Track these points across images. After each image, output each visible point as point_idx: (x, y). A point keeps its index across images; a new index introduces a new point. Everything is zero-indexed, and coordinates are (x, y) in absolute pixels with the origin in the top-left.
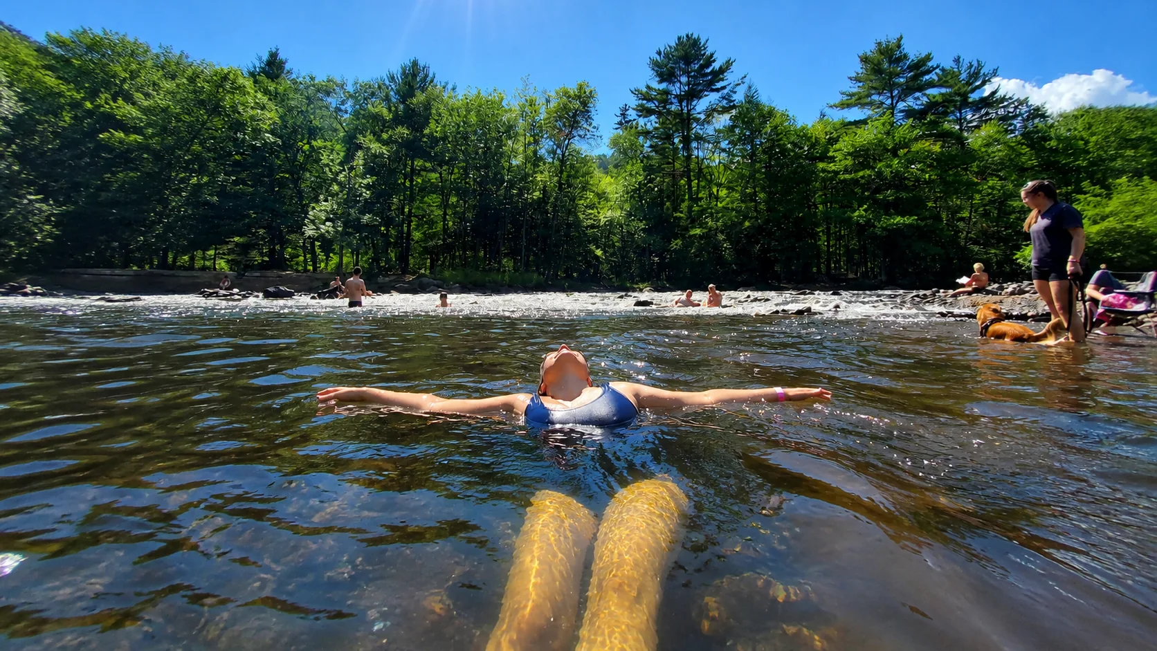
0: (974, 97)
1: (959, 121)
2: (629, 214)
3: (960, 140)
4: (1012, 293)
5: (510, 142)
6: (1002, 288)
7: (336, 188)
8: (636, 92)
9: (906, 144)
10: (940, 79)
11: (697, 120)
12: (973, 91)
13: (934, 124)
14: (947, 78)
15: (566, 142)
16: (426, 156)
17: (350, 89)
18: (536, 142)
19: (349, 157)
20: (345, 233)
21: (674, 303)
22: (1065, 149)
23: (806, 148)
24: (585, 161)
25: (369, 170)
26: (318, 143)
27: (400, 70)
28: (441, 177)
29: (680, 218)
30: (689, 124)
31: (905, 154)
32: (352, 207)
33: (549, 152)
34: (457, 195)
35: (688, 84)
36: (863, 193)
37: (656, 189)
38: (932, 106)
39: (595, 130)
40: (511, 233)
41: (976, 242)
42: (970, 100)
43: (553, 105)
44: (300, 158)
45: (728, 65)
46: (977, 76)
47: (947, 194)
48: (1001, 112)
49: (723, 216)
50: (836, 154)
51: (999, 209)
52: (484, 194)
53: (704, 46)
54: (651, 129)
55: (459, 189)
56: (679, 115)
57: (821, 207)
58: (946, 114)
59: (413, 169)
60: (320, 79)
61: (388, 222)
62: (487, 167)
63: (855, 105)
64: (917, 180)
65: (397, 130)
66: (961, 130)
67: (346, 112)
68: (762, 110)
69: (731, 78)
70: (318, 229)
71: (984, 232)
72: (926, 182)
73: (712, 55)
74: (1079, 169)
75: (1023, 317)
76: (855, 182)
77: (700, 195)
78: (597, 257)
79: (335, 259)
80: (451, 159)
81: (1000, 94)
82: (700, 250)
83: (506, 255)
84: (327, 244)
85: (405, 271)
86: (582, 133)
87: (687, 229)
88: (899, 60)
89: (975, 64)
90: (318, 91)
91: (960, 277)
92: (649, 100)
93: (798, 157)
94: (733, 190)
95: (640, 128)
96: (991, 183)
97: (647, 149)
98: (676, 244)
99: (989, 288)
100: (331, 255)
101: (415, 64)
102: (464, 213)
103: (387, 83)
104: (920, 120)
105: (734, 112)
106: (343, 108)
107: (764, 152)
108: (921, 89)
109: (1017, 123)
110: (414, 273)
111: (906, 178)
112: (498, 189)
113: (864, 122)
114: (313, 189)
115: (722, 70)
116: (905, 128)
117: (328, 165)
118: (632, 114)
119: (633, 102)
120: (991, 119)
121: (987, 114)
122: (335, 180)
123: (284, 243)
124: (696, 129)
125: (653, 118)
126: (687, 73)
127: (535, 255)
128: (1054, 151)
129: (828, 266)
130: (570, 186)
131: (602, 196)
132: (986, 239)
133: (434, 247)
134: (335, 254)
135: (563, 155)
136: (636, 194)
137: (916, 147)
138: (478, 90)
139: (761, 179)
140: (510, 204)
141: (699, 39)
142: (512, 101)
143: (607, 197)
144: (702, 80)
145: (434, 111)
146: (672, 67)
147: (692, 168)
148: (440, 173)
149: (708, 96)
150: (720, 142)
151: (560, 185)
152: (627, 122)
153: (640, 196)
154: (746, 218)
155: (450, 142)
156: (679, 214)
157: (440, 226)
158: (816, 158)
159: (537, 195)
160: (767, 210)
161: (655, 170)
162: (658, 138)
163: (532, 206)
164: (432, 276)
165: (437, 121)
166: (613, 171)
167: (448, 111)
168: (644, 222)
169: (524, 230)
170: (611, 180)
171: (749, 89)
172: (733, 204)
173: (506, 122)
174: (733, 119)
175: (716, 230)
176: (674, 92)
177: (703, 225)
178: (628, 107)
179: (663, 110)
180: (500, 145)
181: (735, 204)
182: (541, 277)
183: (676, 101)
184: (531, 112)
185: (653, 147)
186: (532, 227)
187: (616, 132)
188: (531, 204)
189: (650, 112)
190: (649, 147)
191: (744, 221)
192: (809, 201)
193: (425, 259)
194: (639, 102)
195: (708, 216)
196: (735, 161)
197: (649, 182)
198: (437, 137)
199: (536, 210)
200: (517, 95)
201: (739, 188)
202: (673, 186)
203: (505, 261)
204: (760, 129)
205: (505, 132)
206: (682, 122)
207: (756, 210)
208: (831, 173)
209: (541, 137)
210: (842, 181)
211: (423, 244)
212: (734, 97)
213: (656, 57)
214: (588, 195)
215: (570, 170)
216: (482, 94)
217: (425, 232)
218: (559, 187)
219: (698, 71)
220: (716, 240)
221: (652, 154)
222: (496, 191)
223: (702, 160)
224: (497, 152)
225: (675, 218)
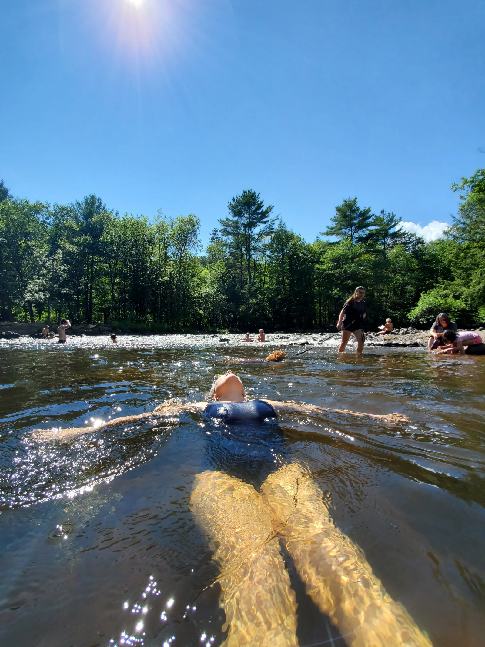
0: (391, 231)
1: (384, 244)
2: (218, 291)
3: (383, 253)
4: (403, 334)
5: (151, 247)
6: (399, 331)
7: (45, 271)
8: (222, 222)
9: (358, 256)
10: (374, 222)
11: (254, 239)
12: (390, 229)
13: (371, 245)
14: (378, 221)
15: (183, 249)
16: (101, 254)
17: (52, 209)
18: (166, 248)
19: (51, 253)
20: (51, 299)
22: (432, 260)
23: (309, 257)
24: (194, 259)
25: (65, 261)
26: (31, 243)
27: (84, 200)
28: (110, 267)
29: (245, 294)
30: (250, 241)
31: (357, 261)
32: (55, 283)
33: (174, 254)
34: (120, 277)
35: (249, 218)
36: (337, 281)
37: (232, 277)
38: (371, 236)
39: (198, 242)
40: (151, 301)
41: (390, 308)
42: (389, 233)
43: (176, 226)
44: (20, 251)
45: (270, 209)
46: (392, 221)
47: (377, 283)
48: (403, 240)
49: (267, 293)
50: (324, 260)
51: (401, 291)
52: (136, 278)
53: (257, 197)
54: (229, 243)
55: (122, 273)
56: (244, 235)
57: (317, 288)
58: (377, 240)
59: (93, 261)
60: (32, 202)
61: (78, 293)
62: (137, 261)
63: (334, 234)
64: (363, 275)
65: (83, 237)
66: (385, 249)
67: (49, 224)
68: (288, 235)
69: (272, 216)
70: (33, 296)
71: (394, 303)
72: (367, 276)
73: (261, 203)
74: (438, 270)
75: (405, 345)
76: (333, 275)
78: (200, 315)
79: (45, 315)
80: (116, 256)
81: (402, 231)
82: (255, 310)
83: (149, 313)
84: (40, 306)
85: (89, 322)
86: (191, 244)
87: (248, 299)
88: (354, 211)
89: (391, 215)
90: (32, 210)
92: (228, 226)
93: (306, 260)
94: (272, 278)
95: (223, 243)
96: (397, 277)
97: (227, 254)
98: (243, 308)
99: (394, 331)
100: (43, 312)
101: (93, 197)
102: (124, 288)
103: (76, 207)
104: (365, 242)
105: (273, 235)
106: (48, 221)
107: (289, 258)
108: (366, 226)
109: (410, 246)
110: (94, 324)
111: (358, 274)
112: (144, 275)
113: (338, 243)
114: (30, 271)
115: (267, 212)
116: (358, 247)
117: (38, 257)
118: (219, 234)
119: (220, 227)
120: (398, 244)
121: (396, 241)
122: (43, 266)
123: (11, 304)
124: (254, 244)
125: (230, 236)
126: (248, 212)
127: (166, 313)
128: (427, 261)
129: (320, 320)
130: (185, 274)
131: (203, 280)
132: (395, 306)
133: (106, 308)
134: (45, 312)
135: (181, 256)
137: (363, 257)
138: (132, 215)
139: (287, 272)
140: (151, 283)
141: (255, 194)
142: (152, 223)
143: (206, 281)
144: (257, 216)
145: (105, 227)
146: (240, 208)
147: (251, 265)
148: (109, 264)
149: (260, 225)
150: (266, 251)
151: (180, 273)
152: (217, 238)
153: (223, 280)
154: (279, 294)
155: (115, 246)
156: (244, 291)
157: (110, 296)
158: (314, 262)
159: (167, 278)
160: (290, 290)
161: (231, 266)
162: (233, 248)
163: (164, 285)
164: (106, 325)
165: (107, 233)
166: (208, 266)
167: (114, 227)
168: (225, 295)
169: (159, 299)
170: (208, 271)
171: (281, 222)
172: (272, 286)
173: (149, 235)
174: (273, 239)
175: (263, 300)
176: (241, 223)
177: (256, 297)
178: (217, 230)
179: (236, 233)
180: (145, 249)
181: (273, 286)
182: (169, 326)
183: (243, 227)
184: (163, 230)
185: (231, 253)
186: (164, 297)
187: (211, 244)
188: (163, 284)
189: (228, 233)
190: (229, 253)
191: (278, 295)
192: (311, 285)
193: (101, 315)
194: (223, 228)
195: (259, 293)
196: (273, 262)
197: (228, 273)
198: (107, 242)
199: (166, 288)
200: (155, 220)
201: (275, 277)
202: (241, 275)
203: (148, 316)
204: (286, 245)
205: (148, 241)
206: (246, 239)
207: (284, 290)
208: (322, 270)
209: (169, 245)
210: (328, 275)
211: (100, 306)
212: (273, 227)
213: (232, 202)
214: (195, 279)
215: (185, 265)
216: (135, 218)
217: (101, 299)
218: (179, 274)
219: (254, 211)
220: (264, 306)
221: (230, 257)
222: (143, 276)
223: (257, 261)
224: (143, 253)
225: (242, 293)
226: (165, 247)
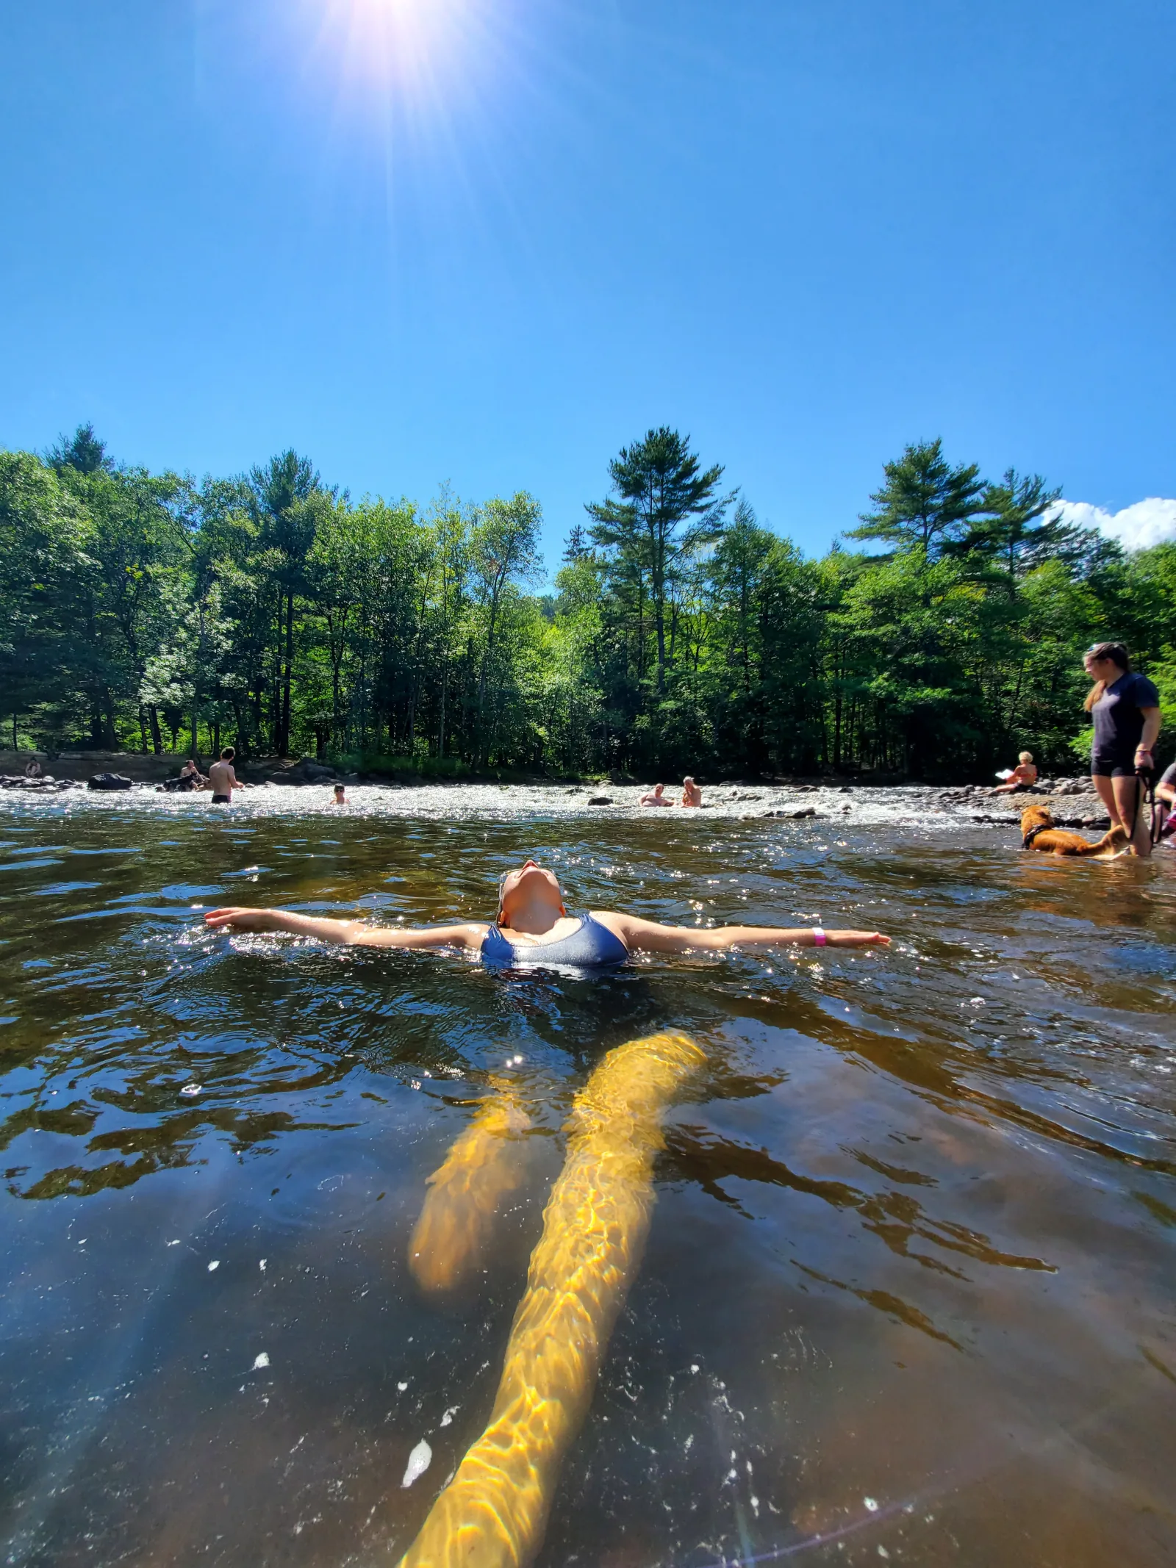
0: (1031, 526)
1: (1010, 559)
2: (583, 681)
3: (1009, 583)
4: (1066, 792)
5: (424, 576)
6: (1052, 786)
7: (183, 634)
8: (594, 510)
9: (941, 590)
10: (987, 502)
11: (672, 551)
12: (1027, 518)
13: (976, 563)
14: (996, 500)
15: (500, 578)
16: (310, 594)
17: (198, 489)
18: (459, 576)
19: (198, 593)
20: (198, 699)
21: (639, 800)
22: (1142, 601)
23: (813, 593)
24: (524, 604)
25: (228, 611)
26: (155, 569)
27: (270, 465)
28: (330, 623)
29: (648, 687)
30: (662, 557)
31: (939, 604)
32: (207, 663)
33: (478, 592)
34: (352, 648)
35: (662, 499)
36: (884, 656)
37: (617, 646)
38: (976, 538)
39: (537, 561)
40: (424, 704)
41: (1024, 725)
42: (1025, 531)
43: (483, 521)
44: (131, 589)
45: (715, 473)
46: (1035, 497)
47: (991, 660)
48: (1064, 548)
49: (704, 684)
50: (853, 602)
51: (1054, 680)
52: (390, 650)
53: (683, 446)
54: (612, 562)
55: (358, 639)
56: (648, 543)
57: (830, 674)
58: (993, 549)
59: (290, 609)
60: (155, 474)
61: (259, 685)
62: (392, 609)
63: (879, 534)
64: (954, 639)
65: (269, 553)
66: (1012, 571)
67: (194, 524)
68: (758, 539)
69: (718, 491)
70: (160, 692)
71: (1033, 712)
72: (963, 642)
73: (693, 460)
74: (1158, 626)
75: (1076, 824)
76: (875, 640)
77: (675, 655)
78: (539, 739)
79: (185, 736)
80: (344, 597)
81: (1063, 523)
82: (673, 729)
83: (418, 733)
84: (174, 715)
85: (283, 753)
86: (520, 566)
87: (657, 701)
88: (933, 475)
89: (1033, 482)
90: (154, 493)
91: (1001, 770)
92: (610, 520)
93: (802, 603)
94: (717, 648)
95: (596, 561)
96: (1045, 645)
97: (606, 591)
98: (643, 722)
99: (1039, 785)
100: (180, 730)
101: (291, 457)
102: (362, 675)
103: (252, 483)
104: (960, 556)
105: (721, 541)
106: (190, 517)
107: (760, 598)
108: (962, 514)
109: (1083, 563)
110: (294, 757)
111: (940, 637)
112: (409, 642)
113: (888, 558)
114: (151, 635)
115: (706, 482)
116: (943, 569)
117: (169, 601)
119: (589, 523)
120: (1048, 558)
121: (1045, 550)
122: (181, 622)
123: (113, 711)
124: (672, 564)
125: (615, 546)
126: (659, 483)
127: (458, 733)
128: (1127, 603)
129: (837, 753)
130: (503, 638)
131: (545, 654)
132: (1036, 720)
133: (321, 720)
134: (185, 728)
135: (496, 596)
136: (593, 651)
137: (953, 594)
138: (381, 499)
139: (754, 634)
140: (424, 662)
141: (677, 437)
142: (427, 517)
143: (553, 656)
144: (680, 494)
145: (318, 529)
146: (640, 475)
147: (665, 617)
148: (329, 618)
149: (687, 517)
150: (702, 582)
151: (491, 637)
152: (581, 551)
153: (596, 654)
154: (733, 687)
155: (342, 573)
156: (646, 681)
157: (330, 692)
158: (826, 607)
159: (461, 650)
160: (761, 678)
161: (616, 619)
162: (620, 574)
163: (454, 666)
164: (320, 761)
165: (323, 542)
166: (560, 619)
167: (339, 528)
168: (601, 691)
169: (443, 700)
170: (558, 632)
171: (742, 508)
172: (716, 669)
173: (419, 547)
174: (720, 550)
175: (694, 703)
176: (642, 511)
177: (677, 696)
178: (582, 530)
179: (628, 536)
180: (411, 579)
181: (720, 668)
182: (465, 764)
183: (645, 523)
184: (453, 534)
185: (615, 587)
186: (453, 696)
187: (566, 564)
188: (453, 664)
189: (610, 538)
190: (609, 587)
191: (730, 691)
192: (815, 665)
193: (310, 737)
194: (596, 524)
195: (684, 684)
196: (721, 608)
197: (608, 636)
198: (324, 565)
199: (459, 672)
200: (433, 509)
201: (725, 647)
202: (640, 642)
203: (418, 741)
204: (754, 565)
205: (416, 561)
206: (652, 554)
207: (747, 677)
208: (845, 628)
209: (466, 570)
210: (859, 639)
211: (307, 717)
212: (723, 519)
213: (621, 460)
214: (528, 652)
215: (505, 617)
216: (386, 506)
217: (309, 700)
218: (490, 640)
219: (675, 481)
220: (695, 717)
221: (613, 597)
222: (405, 645)
223: (679, 606)
224: (406, 589)
225: (642, 686)
226: (458, 574)
